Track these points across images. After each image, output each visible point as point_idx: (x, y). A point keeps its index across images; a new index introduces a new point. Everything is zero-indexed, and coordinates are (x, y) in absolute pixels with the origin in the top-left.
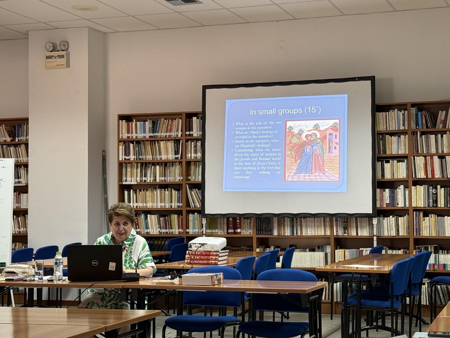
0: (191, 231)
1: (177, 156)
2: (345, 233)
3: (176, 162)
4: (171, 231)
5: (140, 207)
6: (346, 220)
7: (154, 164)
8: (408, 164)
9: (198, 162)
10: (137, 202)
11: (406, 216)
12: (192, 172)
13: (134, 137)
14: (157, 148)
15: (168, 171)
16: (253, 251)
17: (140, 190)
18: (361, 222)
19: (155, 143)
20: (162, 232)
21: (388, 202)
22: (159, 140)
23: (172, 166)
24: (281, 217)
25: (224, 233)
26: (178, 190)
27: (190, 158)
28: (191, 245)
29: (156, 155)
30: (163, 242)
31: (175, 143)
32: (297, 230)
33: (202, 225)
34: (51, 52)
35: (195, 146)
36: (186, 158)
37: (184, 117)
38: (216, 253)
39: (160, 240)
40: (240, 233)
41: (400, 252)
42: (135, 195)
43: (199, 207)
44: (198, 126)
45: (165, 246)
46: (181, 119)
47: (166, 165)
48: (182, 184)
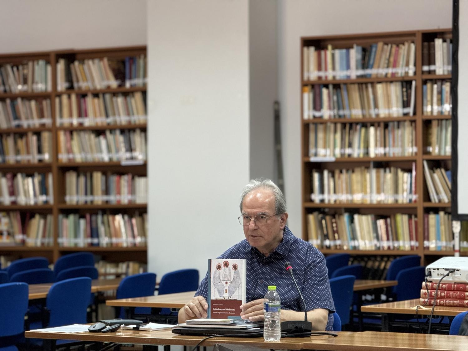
0: (432, 245)
1: (406, 110)
3: (406, 121)
4: (396, 244)
5: (340, 202)
7: (365, 124)
9: (444, 122)
10: (335, 192)
12: (434, 138)
13: (330, 78)
14: (371, 96)
15: (391, 136)
17: (341, 172)
19: (367, 87)
20: (380, 247)
22: (374, 82)
23: (398, 127)
26: (409, 171)
27: (429, 114)
28: (430, 272)
29: (369, 109)
30: (383, 264)
31: (403, 87)
33: (453, 234)
35: (440, 93)
36: (423, 114)
37: (419, 38)
39: (377, 260)
42: (331, 180)
43: (447, 201)
44: (446, 55)
45: (386, 272)
46: (413, 42)
47: (386, 126)
48: (415, 161)
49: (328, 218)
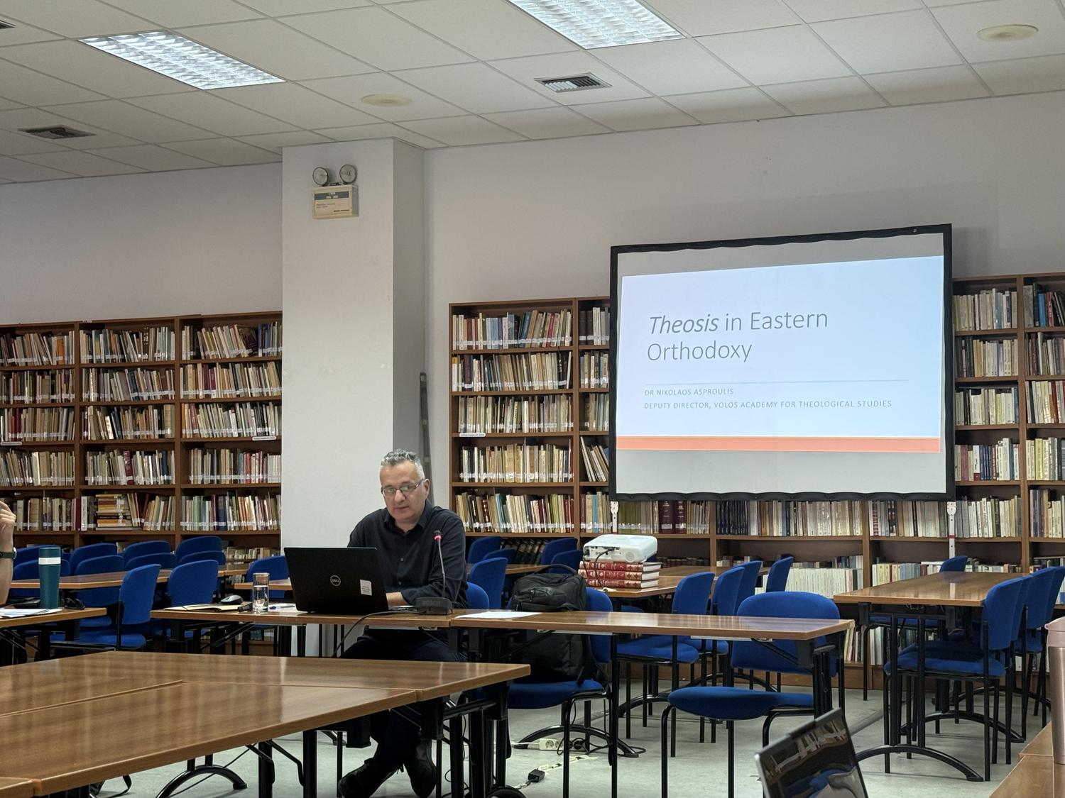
0: (589, 527)
1: (562, 383)
2: (891, 531)
3: (561, 394)
4: (551, 526)
5: (491, 482)
6: (893, 507)
7: (518, 398)
8: (1017, 396)
9: (602, 395)
10: (485, 471)
11: (1014, 498)
12: (591, 414)
13: (481, 348)
14: (525, 368)
15: (546, 411)
16: (710, 565)
17: (492, 449)
18: (923, 510)
19: (520, 358)
20: (533, 529)
21: (978, 471)
22: (527, 353)
23: (554, 402)
24: (765, 500)
25: (653, 531)
26: (565, 448)
27: (587, 387)
28: (588, 550)
29: (522, 382)
30: (537, 548)
31: (558, 359)
32: (796, 525)
33: (611, 514)
34: (323, 186)
35: (598, 364)
36: (580, 386)
37: (575, 307)
38: (637, 566)
39: (530, 544)
40: (685, 530)
41: (1003, 569)
42: (482, 457)
43: (604, 480)
44: (604, 325)
45: (539, 556)
46: (569, 311)
47: (541, 400)
48: (571, 437)
49: (477, 498)
